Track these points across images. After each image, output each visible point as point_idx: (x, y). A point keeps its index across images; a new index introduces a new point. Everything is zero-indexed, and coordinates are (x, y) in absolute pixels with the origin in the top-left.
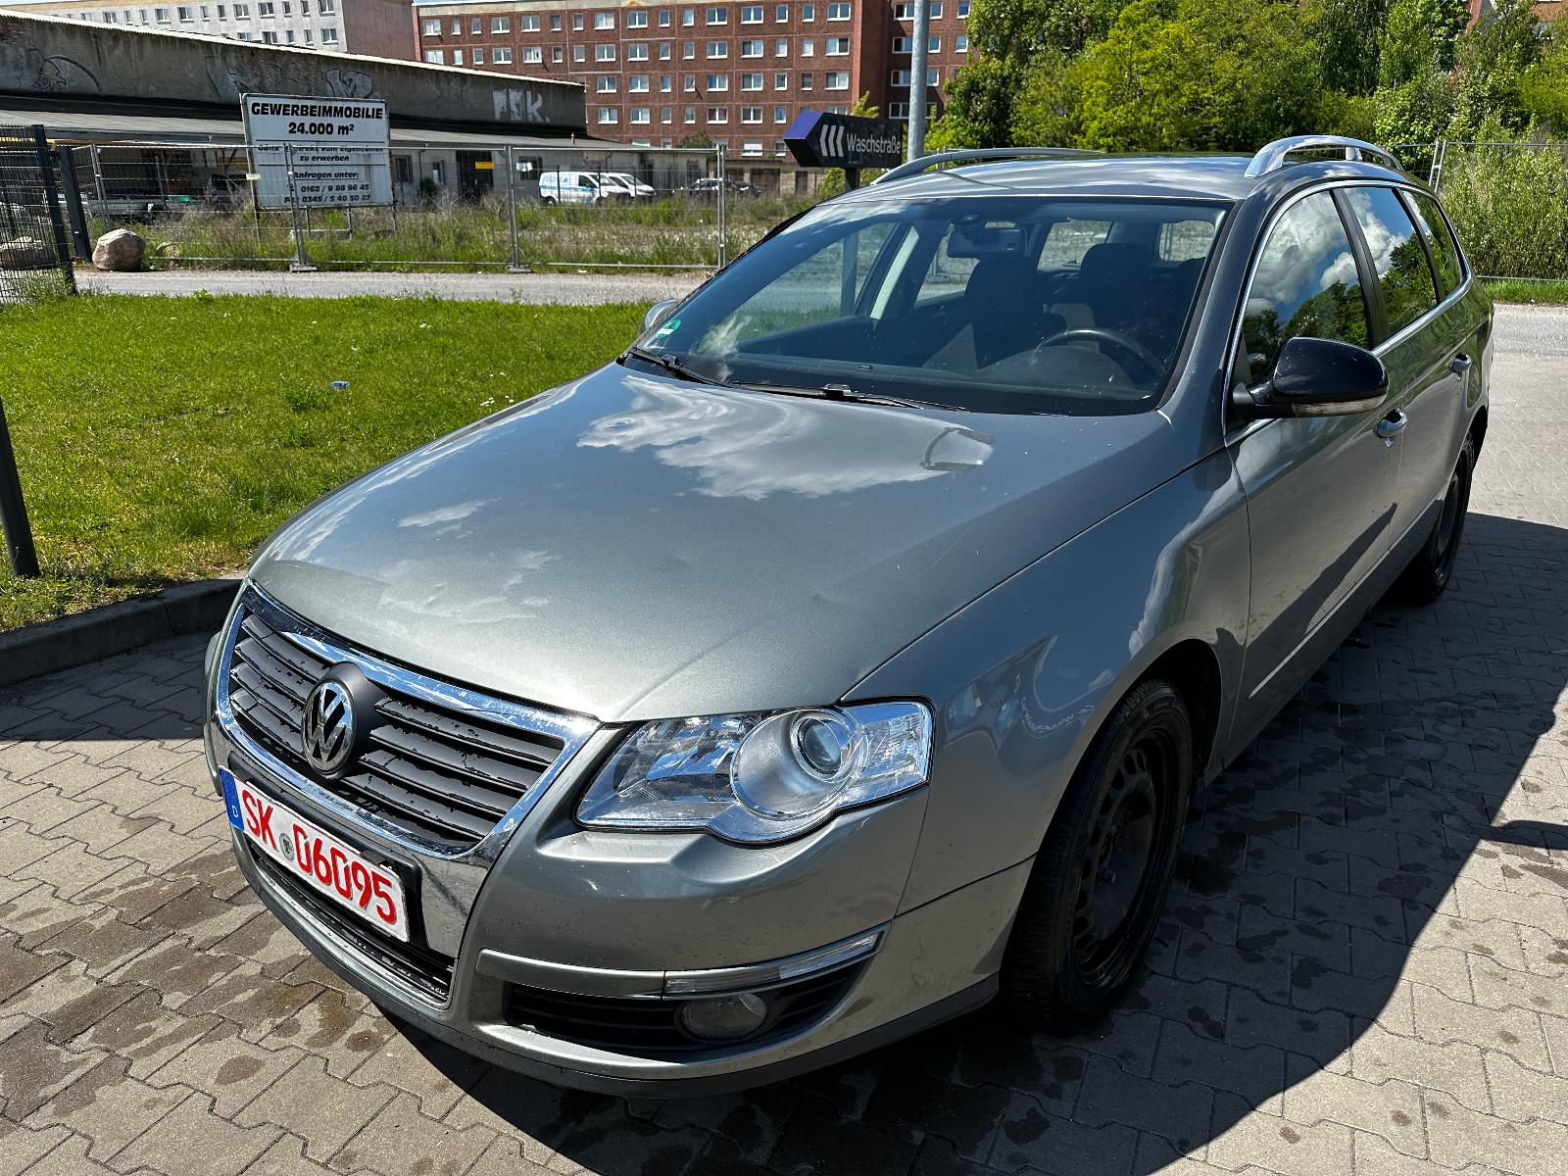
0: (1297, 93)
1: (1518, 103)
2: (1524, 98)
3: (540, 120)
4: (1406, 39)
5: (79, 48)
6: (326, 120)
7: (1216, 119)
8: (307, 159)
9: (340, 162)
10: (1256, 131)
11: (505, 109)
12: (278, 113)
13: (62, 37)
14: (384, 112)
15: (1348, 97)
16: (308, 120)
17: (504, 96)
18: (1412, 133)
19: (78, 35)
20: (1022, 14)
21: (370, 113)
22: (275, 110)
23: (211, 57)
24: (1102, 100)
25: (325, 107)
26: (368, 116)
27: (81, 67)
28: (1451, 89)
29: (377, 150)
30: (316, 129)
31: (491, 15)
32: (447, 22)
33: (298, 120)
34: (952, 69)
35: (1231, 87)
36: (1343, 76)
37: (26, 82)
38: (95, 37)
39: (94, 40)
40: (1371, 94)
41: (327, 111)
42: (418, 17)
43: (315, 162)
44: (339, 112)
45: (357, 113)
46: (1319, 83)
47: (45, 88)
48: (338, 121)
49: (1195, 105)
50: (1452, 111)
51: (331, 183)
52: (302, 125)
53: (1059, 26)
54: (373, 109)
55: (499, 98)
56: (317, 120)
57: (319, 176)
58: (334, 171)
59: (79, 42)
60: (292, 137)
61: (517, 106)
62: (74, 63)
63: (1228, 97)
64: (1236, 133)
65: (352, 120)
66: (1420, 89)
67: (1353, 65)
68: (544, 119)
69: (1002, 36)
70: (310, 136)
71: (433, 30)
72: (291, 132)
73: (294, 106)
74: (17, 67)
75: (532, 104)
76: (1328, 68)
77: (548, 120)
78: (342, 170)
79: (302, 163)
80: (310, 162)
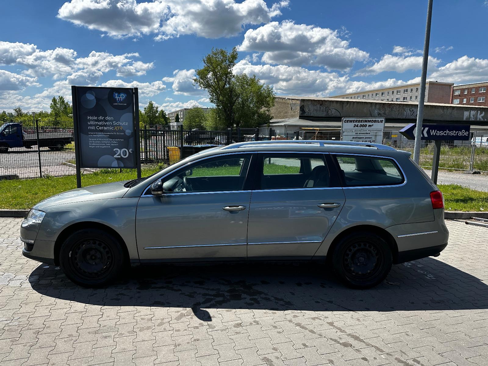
3: (482, 120)
5: (338, 106)
6: (365, 124)
8: (357, 134)
9: (367, 134)
11: (468, 117)
12: (351, 122)
13: (335, 104)
14: (384, 121)
16: (359, 124)
17: (469, 113)
19: (338, 103)
21: (379, 121)
22: (351, 121)
23: (372, 106)
25: (365, 120)
26: (378, 122)
27: (338, 111)
29: (380, 131)
30: (361, 126)
31: (479, 87)
32: (463, 90)
33: (356, 124)
37: (324, 114)
38: (343, 103)
39: (342, 104)
41: (366, 121)
42: (453, 90)
43: (360, 134)
44: (369, 121)
45: (375, 121)
47: (328, 116)
48: (368, 124)
51: (363, 140)
52: (358, 125)
54: (380, 120)
55: (466, 114)
56: (362, 124)
57: (360, 138)
58: (364, 137)
59: (338, 104)
60: (354, 128)
61: (473, 116)
62: (336, 110)
65: (373, 123)
68: (484, 120)
70: (359, 128)
71: (457, 93)
72: (354, 127)
73: (356, 120)
74: (323, 111)
75: (480, 115)
77: (486, 120)
78: (367, 136)
79: (356, 134)
80: (358, 134)
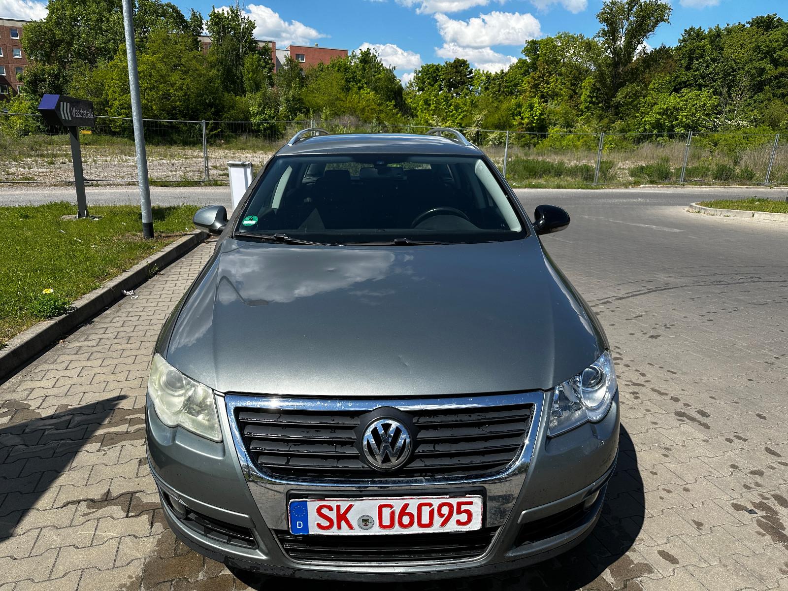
0: (213, 93)
1: (303, 103)
2: (305, 100)
4: (253, 72)
7: (178, 103)
10: (198, 110)
15: (236, 96)
18: (266, 114)
20: (56, 41)
24: (118, 90)
28: (277, 96)
34: (14, 67)
35: (181, 89)
36: (231, 87)
40: (245, 96)
46: (221, 89)
49: (166, 96)
50: (279, 105)
53: (79, 50)
63: (181, 93)
64: (188, 110)
66: (264, 94)
67: (234, 82)
69: (45, 51)
76: (223, 82)
